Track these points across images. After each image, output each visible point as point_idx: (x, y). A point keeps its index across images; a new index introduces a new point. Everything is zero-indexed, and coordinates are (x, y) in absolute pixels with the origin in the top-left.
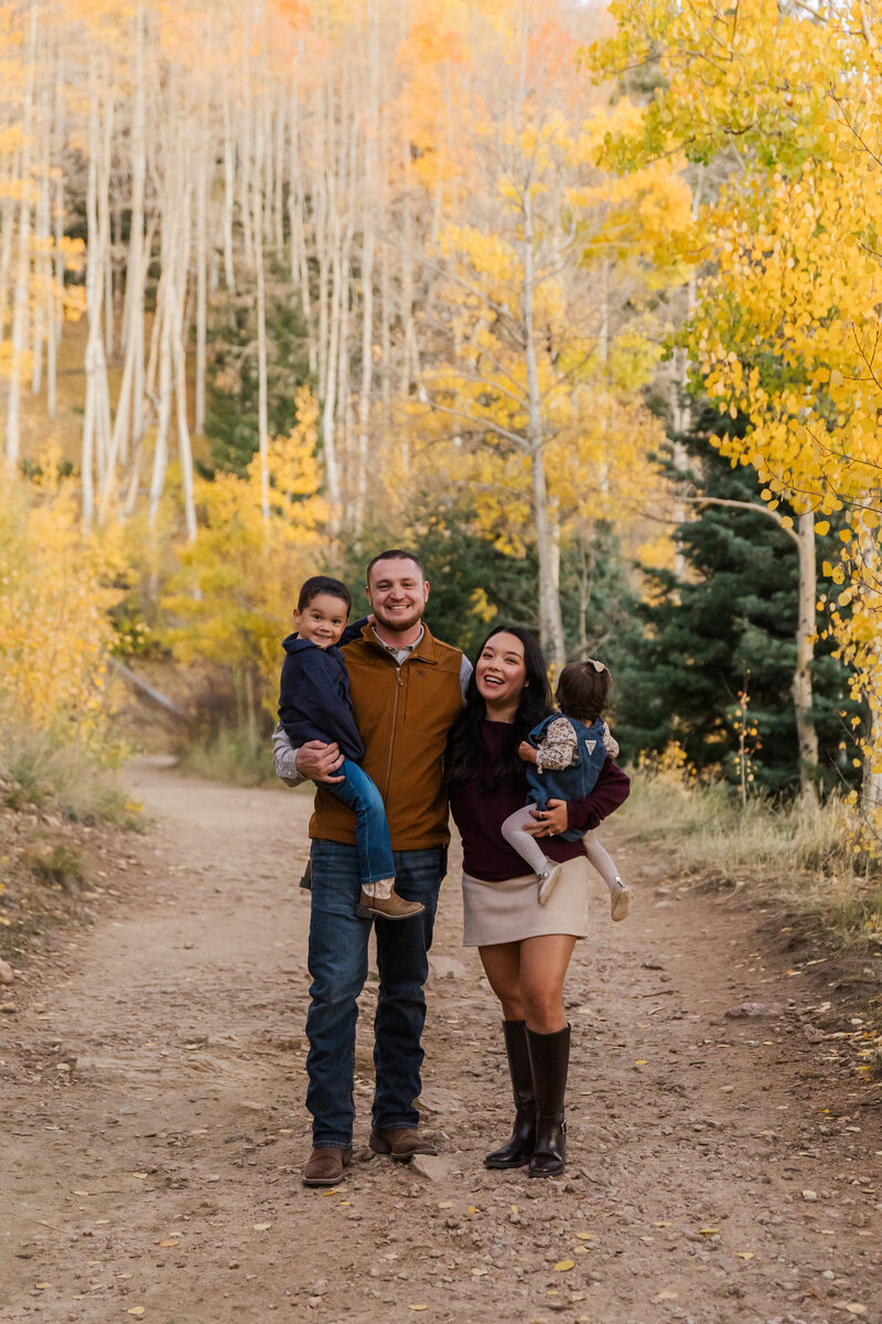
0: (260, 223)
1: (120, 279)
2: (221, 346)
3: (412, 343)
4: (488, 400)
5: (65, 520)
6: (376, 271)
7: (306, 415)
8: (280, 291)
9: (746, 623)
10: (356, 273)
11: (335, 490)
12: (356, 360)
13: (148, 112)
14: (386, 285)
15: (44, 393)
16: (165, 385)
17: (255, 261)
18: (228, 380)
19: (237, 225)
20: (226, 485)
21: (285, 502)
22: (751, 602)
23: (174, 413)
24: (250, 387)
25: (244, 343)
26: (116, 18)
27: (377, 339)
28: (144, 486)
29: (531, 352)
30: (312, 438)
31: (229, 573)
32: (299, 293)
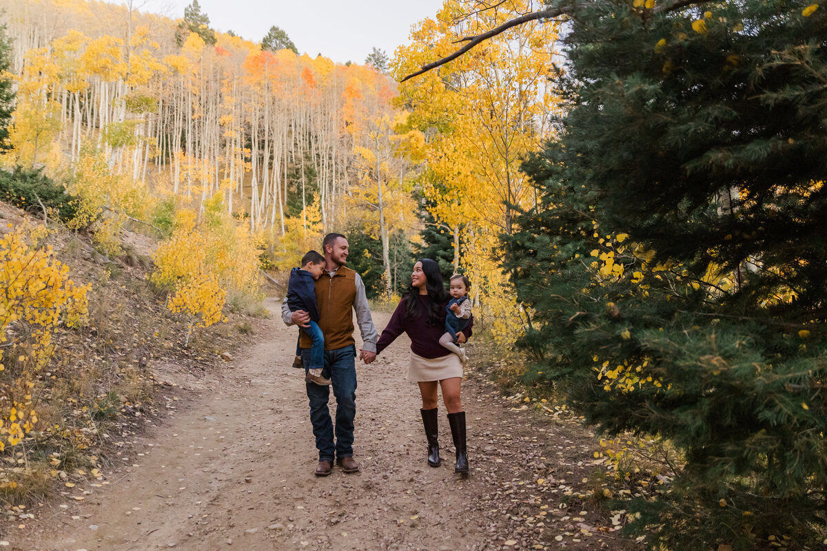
0: (302, 144)
1: (261, 160)
2: (291, 179)
3: (347, 179)
4: (367, 195)
5: (246, 230)
6: (336, 158)
7: (316, 199)
8: (308, 163)
9: (439, 258)
10: (330, 158)
11: (325, 221)
12: (330, 184)
13: (269, 112)
14: (339, 162)
15: (239, 193)
16: (275, 191)
17: (301, 155)
18: (294, 189)
19: (296, 144)
20: (293, 220)
21: (311, 224)
22: (441, 252)
23: (278, 198)
24: (300, 191)
25: (298, 178)
26: (259, 84)
27: (336, 178)
28: (269, 219)
29: (379, 182)
30: (318, 206)
31: (294, 245)
32: (314, 164)
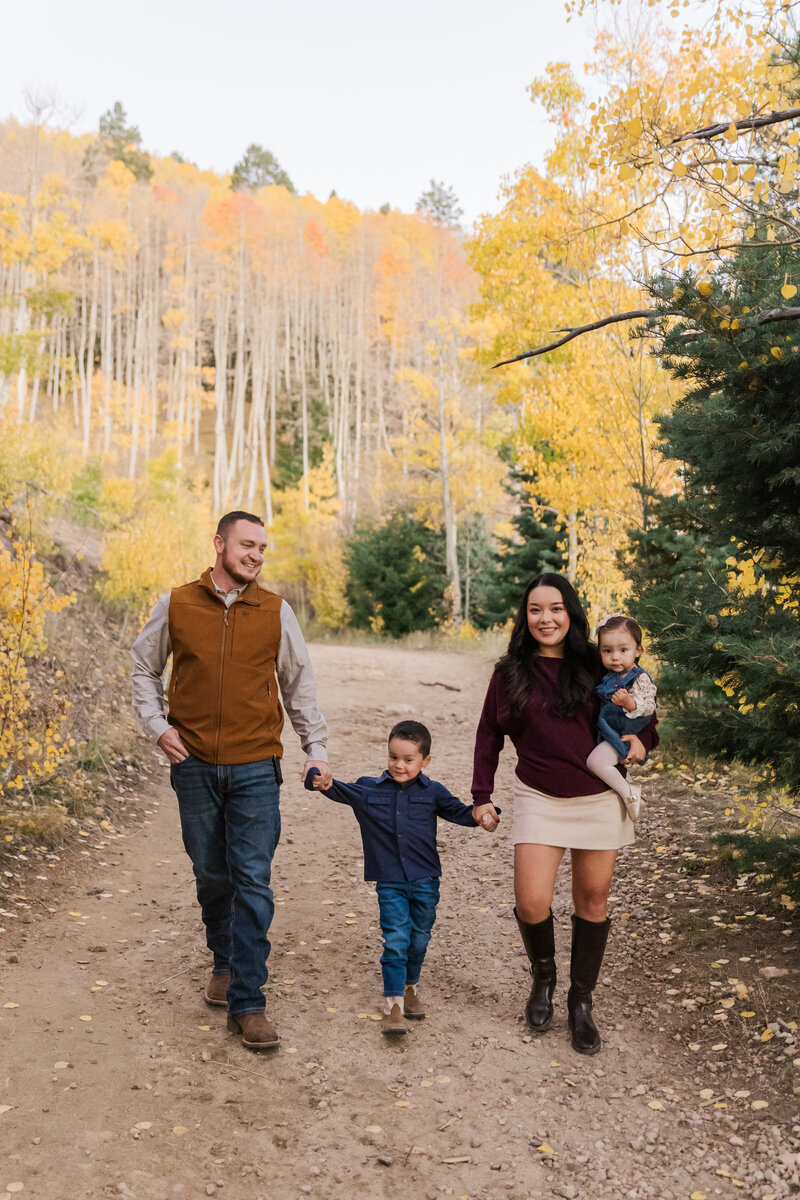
0: (304, 359)
1: (231, 387)
2: (284, 420)
3: (382, 422)
4: (421, 453)
5: (207, 510)
6: (363, 383)
7: (328, 456)
8: (314, 393)
9: (544, 563)
10: (353, 383)
11: (342, 495)
12: (353, 428)
13: (245, 300)
14: (368, 392)
15: (192, 444)
16: (255, 443)
17: (302, 378)
18: (288, 438)
19: (292, 359)
20: (290, 494)
21: (317, 501)
22: (546, 553)
23: (260, 454)
24: (299, 441)
25: (295, 419)
26: (229, 251)
27: (363, 419)
28: (245, 494)
29: (443, 433)
30: (331, 468)
31: (292, 537)
32: (323, 394)
